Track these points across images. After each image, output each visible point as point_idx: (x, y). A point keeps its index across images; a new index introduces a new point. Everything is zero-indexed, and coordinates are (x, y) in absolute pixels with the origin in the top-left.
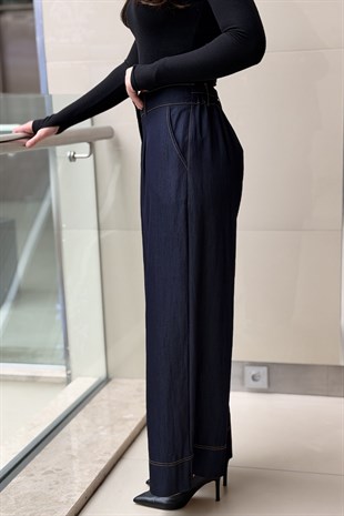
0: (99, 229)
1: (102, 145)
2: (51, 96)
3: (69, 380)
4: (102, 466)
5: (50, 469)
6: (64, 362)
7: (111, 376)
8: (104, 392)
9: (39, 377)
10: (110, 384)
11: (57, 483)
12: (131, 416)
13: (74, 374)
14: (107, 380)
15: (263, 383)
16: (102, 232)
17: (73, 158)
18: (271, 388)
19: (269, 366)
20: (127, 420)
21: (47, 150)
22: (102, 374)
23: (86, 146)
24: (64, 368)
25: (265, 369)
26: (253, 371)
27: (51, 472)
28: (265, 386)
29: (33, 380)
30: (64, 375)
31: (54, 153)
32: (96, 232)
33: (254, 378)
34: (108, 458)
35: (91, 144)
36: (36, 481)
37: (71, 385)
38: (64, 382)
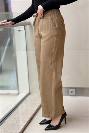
0: (27, 51)
1: (27, 27)
2: (12, 13)
3: (18, 94)
4: (31, 116)
5: (16, 117)
6: (17, 89)
7: (31, 93)
8: (29, 97)
10: (31, 95)
11: (18, 121)
12: (37, 103)
13: (20, 92)
14: (29, 94)
15: (74, 93)
16: (28, 52)
17: (19, 31)
18: (76, 95)
19: (75, 88)
20: (36, 104)
22: (28, 92)
23: (23, 27)
24: (17, 91)
26: (71, 90)
29: (8, 94)
30: (17, 93)
31: (14, 29)
32: (26, 51)
33: (71, 92)
35: (25, 26)
36: (12, 120)
37: (19, 95)
38: (17, 95)
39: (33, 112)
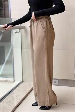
0: (22, 48)
1: (23, 30)
2: (11, 19)
3: (14, 81)
4: (19, 101)
5: (8, 101)
6: (13, 77)
8: (22, 84)
9: (7, 81)
10: (23, 82)
11: (9, 105)
13: (15, 80)
15: (57, 83)
17: (16, 33)
20: (26, 91)
21: (10, 30)
22: (22, 80)
24: (13, 79)
25: (57, 80)
27: (8, 102)
28: (57, 84)
30: (13, 80)
31: (12, 31)
32: (21, 49)
33: (55, 82)
34: (21, 99)
35: (20, 29)
36: (4, 104)
38: (13, 82)
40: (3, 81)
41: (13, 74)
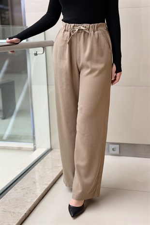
0: (48, 85)
1: (49, 49)
3: (35, 149)
4: (46, 187)
5: (24, 187)
6: (33, 141)
8: (49, 154)
9: (22, 148)
10: (52, 151)
11: (27, 193)
12: (60, 165)
13: (37, 147)
14: (51, 149)
15: (117, 152)
16: (49, 86)
17: (36, 54)
18: (120, 154)
19: (120, 144)
21: (25, 50)
22: (49, 147)
24: (33, 144)
25: (118, 146)
26: (113, 146)
27: (25, 189)
28: (118, 153)
29: (20, 149)
30: (33, 147)
31: (29, 52)
32: (46, 86)
33: (113, 150)
34: (49, 183)
35: (43, 48)
36: (18, 193)
37: (35, 151)
38: (32, 150)
39: (52, 180)
40: (15, 150)
41: (32, 135)
